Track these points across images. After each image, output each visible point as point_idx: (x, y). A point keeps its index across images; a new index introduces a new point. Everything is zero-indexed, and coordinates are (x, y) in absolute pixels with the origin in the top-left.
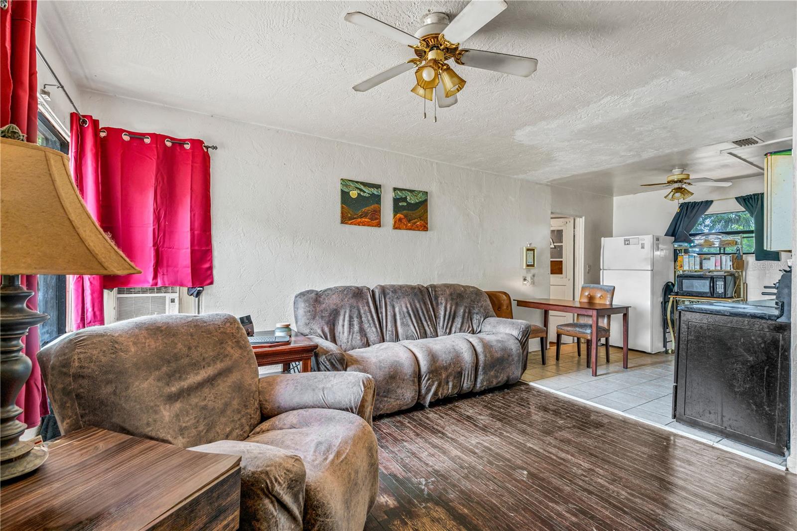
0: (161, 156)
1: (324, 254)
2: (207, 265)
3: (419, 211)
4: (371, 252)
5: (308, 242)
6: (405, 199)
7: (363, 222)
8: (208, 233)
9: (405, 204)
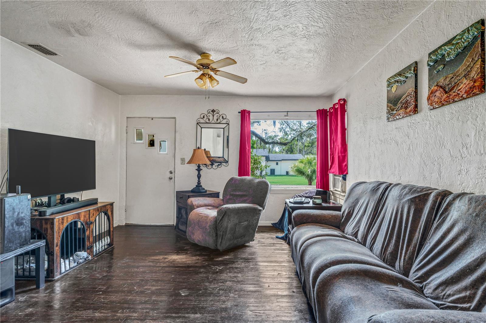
0: (334, 114)
2: (345, 164)
6: (441, 61)
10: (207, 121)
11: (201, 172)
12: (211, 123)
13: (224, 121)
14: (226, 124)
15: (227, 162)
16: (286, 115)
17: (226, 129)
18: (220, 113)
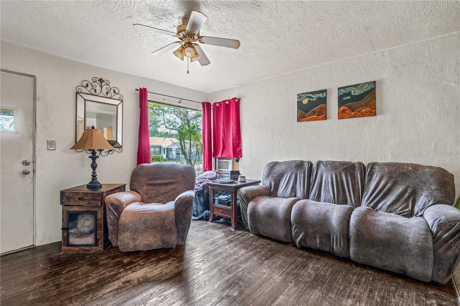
0: (224, 109)
1: (289, 141)
2: (239, 149)
3: (367, 99)
4: (320, 138)
5: (280, 135)
6: (349, 94)
7: (312, 118)
8: (239, 136)
9: (349, 97)
10: (93, 92)
11: (97, 160)
12: (99, 96)
13: (117, 97)
14: (119, 100)
15: (121, 147)
16: (180, 102)
17: (120, 107)
18: (111, 85)
